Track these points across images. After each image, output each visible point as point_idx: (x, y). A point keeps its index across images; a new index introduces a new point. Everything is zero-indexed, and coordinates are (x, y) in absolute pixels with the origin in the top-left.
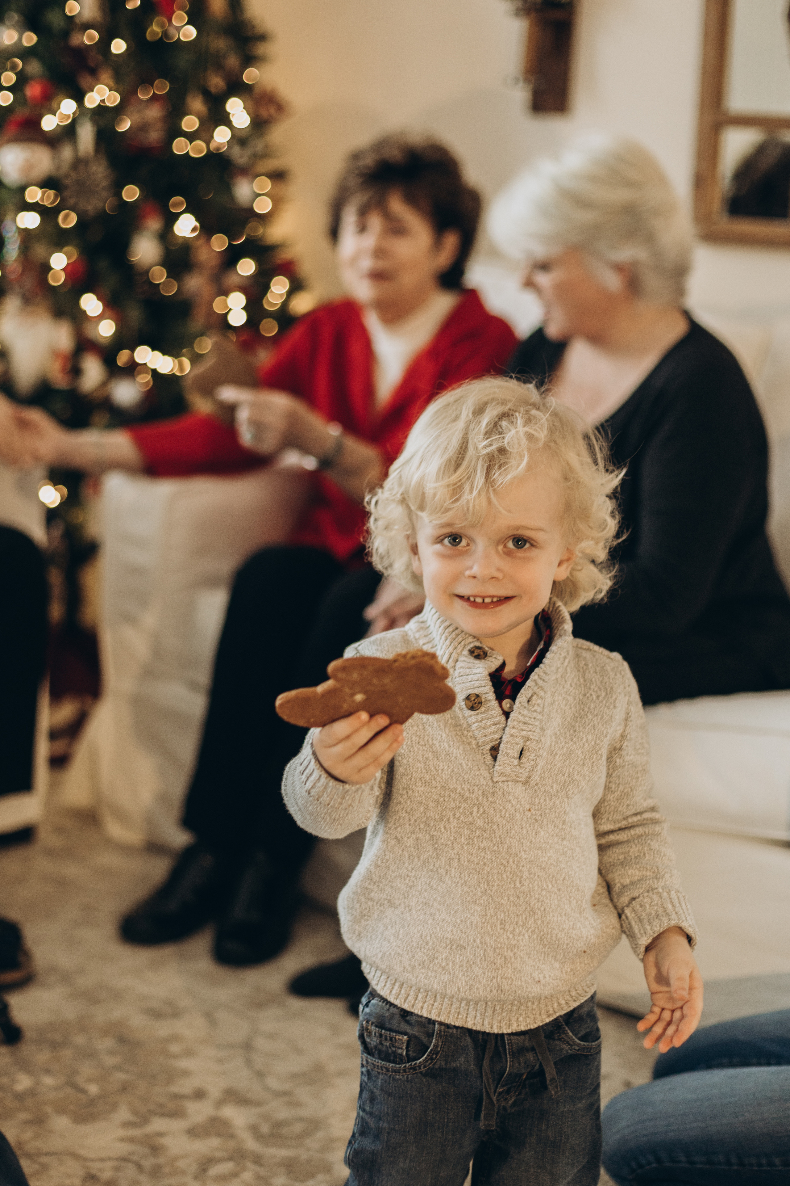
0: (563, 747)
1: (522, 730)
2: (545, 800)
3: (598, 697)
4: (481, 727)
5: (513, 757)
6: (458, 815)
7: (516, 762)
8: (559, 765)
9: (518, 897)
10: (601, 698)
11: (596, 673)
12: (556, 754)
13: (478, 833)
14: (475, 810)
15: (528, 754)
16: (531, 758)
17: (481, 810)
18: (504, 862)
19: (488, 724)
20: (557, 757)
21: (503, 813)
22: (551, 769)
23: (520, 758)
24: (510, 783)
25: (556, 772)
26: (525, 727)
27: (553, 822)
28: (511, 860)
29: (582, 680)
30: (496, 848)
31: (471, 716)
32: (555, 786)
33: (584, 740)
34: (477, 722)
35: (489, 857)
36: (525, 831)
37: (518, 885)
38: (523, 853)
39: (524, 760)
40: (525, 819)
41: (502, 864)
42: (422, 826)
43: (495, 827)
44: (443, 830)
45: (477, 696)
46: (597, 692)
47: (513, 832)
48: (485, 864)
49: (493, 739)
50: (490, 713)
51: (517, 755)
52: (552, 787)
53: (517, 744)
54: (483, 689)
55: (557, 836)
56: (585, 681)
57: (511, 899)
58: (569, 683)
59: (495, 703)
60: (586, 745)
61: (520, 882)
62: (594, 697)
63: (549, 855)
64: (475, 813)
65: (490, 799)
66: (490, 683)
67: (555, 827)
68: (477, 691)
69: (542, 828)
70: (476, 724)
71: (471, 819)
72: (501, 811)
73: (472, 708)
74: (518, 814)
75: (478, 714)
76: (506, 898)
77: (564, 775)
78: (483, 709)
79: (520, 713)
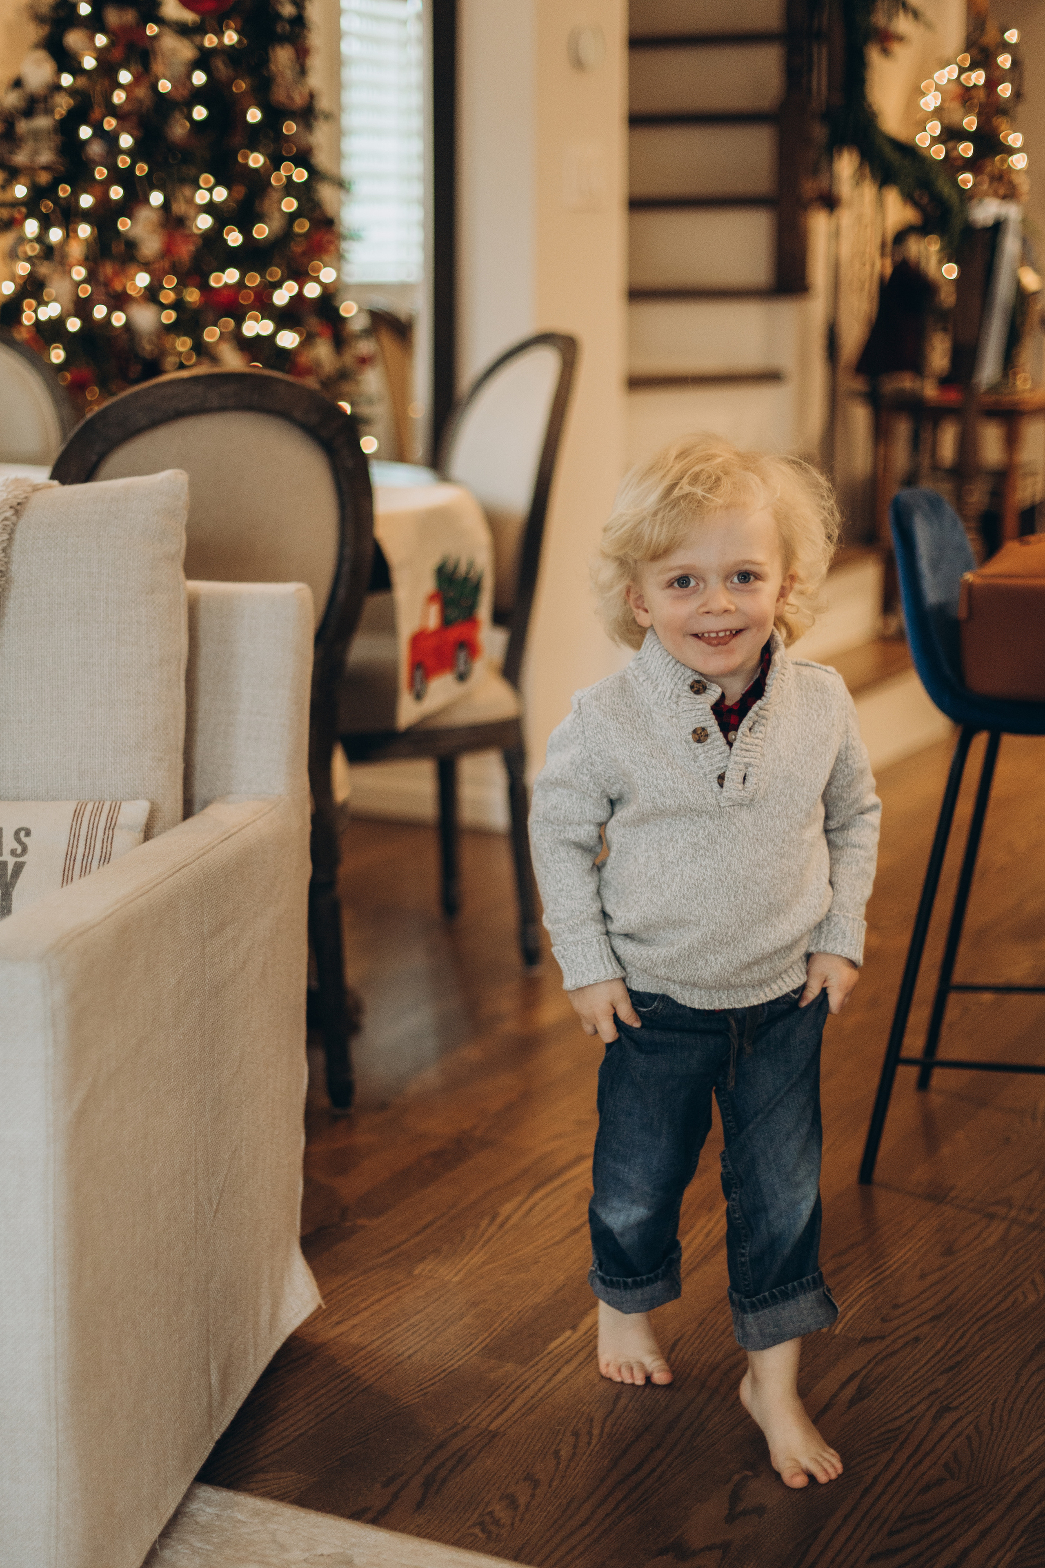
0: (784, 770)
1: (745, 757)
2: (767, 821)
3: (819, 716)
4: (707, 757)
5: (738, 783)
6: (685, 835)
7: (741, 787)
8: (780, 787)
9: (731, 910)
10: (821, 717)
11: (817, 690)
12: (777, 777)
13: (701, 852)
14: (701, 832)
15: (751, 779)
16: (754, 782)
17: (707, 832)
18: (723, 879)
19: (714, 754)
20: (778, 780)
21: (726, 835)
22: (773, 791)
23: (744, 783)
24: (736, 807)
25: (778, 794)
26: (747, 754)
27: (773, 840)
28: (729, 877)
29: (805, 699)
30: (716, 866)
31: (697, 748)
32: (777, 806)
33: (803, 762)
34: (704, 752)
35: (709, 874)
36: (745, 851)
37: (732, 899)
38: (741, 871)
39: (748, 784)
40: (747, 839)
41: (720, 880)
42: (655, 846)
43: (718, 847)
44: (671, 848)
45: (703, 729)
46: (817, 711)
47: (735, 851)
48: (704, 880)
49: (719, 767)
50: (716, 743)
51: (741, 780)
52: (775, 808)
53: (740, 770)
54: (708, 723)
55: (776, 854)
56: (807, 701)
57: (725, 911)
58: (793, 704)
59: (720, 735)
60: (805, 766)
61: (735, 897)
62: (815, 716)
63: (765, 871)
64: (700, 836)
65: (716, 822)
66: (714, 717)
67: (774, 845)
68: (702, 725)
69: (761, 847)
70: (703, 755)
71: (696, 840)
72: (725, 832)
73: (699, 741)
74: (741, 836)
75: (704, 746)
76: (719, 911)
77: (786, 796)
78: (709, 741)
79: (742, 742)
